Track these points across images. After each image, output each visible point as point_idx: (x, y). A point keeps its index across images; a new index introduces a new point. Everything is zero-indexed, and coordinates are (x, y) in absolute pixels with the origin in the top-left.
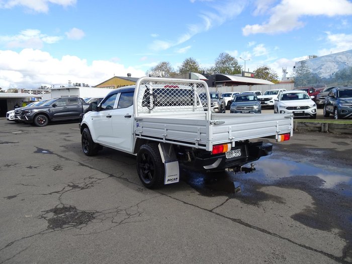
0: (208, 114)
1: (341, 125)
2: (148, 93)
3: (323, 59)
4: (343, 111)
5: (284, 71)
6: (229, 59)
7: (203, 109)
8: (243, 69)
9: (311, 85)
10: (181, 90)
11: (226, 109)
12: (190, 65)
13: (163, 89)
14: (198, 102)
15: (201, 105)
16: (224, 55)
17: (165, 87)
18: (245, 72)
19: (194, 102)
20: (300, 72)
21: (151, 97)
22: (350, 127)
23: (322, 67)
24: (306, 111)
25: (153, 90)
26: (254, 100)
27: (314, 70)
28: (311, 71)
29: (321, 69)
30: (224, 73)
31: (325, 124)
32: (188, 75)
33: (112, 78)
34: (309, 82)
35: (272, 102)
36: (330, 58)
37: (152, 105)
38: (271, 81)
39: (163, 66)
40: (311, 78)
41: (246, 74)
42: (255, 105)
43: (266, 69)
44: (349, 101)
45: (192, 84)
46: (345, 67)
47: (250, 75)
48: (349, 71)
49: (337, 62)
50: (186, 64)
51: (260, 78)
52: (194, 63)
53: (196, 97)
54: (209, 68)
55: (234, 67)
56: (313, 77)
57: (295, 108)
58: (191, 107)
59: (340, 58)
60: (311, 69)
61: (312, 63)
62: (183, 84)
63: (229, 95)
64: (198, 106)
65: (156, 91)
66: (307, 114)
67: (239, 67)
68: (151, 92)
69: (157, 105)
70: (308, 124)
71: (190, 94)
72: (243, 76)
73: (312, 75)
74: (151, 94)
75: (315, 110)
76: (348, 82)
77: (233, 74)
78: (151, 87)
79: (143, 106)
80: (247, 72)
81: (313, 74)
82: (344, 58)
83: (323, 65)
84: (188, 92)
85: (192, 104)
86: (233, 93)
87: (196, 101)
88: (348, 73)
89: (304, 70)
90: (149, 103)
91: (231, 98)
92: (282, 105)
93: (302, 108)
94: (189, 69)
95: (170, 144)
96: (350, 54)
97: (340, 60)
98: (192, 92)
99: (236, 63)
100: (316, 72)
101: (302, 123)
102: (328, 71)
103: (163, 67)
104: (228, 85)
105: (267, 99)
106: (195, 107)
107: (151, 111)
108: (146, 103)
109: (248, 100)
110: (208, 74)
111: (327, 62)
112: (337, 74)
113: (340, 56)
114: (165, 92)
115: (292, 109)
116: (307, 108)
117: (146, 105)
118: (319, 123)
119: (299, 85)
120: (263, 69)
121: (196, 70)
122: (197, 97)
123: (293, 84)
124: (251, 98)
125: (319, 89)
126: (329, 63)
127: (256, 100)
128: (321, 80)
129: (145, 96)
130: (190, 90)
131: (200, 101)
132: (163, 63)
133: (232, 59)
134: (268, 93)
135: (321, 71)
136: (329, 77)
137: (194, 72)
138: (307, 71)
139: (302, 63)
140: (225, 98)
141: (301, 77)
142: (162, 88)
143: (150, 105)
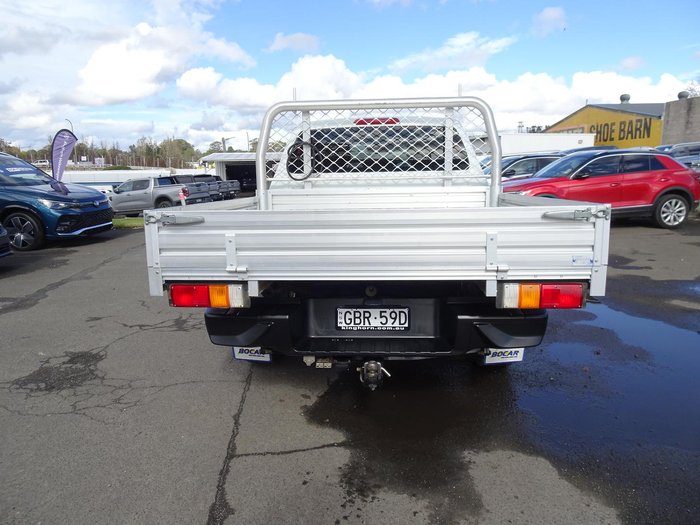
21: (307, 151)
25: (312, 132)
33: (581, 110)
37: (307, 167)
65: (319, 136)
68: (306, 138)
74: (306, 143)
90: (300, 163)
114: (347, 135)
142: (351, 126)
143: (302, 169)
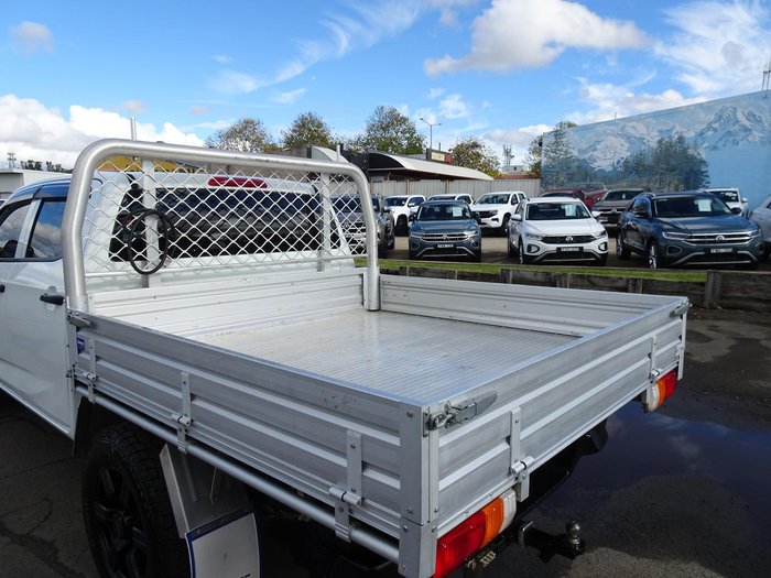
0: (369, 278)
1: (673, 283)
2: (137, 208)
3: (599, 129)
4: (671, 250)
5: (507, 153)
6: (396, 120)
7: (351, 260)
8: (427, 144)
9: (575, 184)
10: (275, 195)
11: (397, 235)
12: (310, 130)
13: (202, 193)
14: (335, 238)
15: (345, 248)
16: (386, 110)
17: (212, 182)
18: (433, 151)
19: (320, 239)
20: (552, 155)
21: (151, 224)
22: (692, 289)
23: (598, 147)
24: (587, 246)
25: (161, 193)
26: (464, 217)
27: (580, 151)
28: (575, 153)
29: (595, 150)
30: (387, 151)
31: (636, 280)
32: (306, 151)
34: (571, 178)
35: (497, 220)
36: (613, 127)
37: (153, 252)
38: (485, 172)
39: (245, 128)
40: (575, 170)
41: (434, 156)
42: (469, 230)
43: (475, 145)
44: (681, 226)
45: (313, 176)
46: (643, 147)
47: (442, 158)
48: (650, 158)
49: (628, 138)
50: (300, 127)
51: (462, 166)
52: (320, 125)
53: (327, 222)
54: (354, 139)
55: (407, 138)
56: (578, 167)
57: (562, 240)
58: (311, 254)
59: (634, 127)
60: (575, 148)
61: (576, 137)
62: (281, 173)
63: (400, 202)
64: (334, 252)
65: (171, 200)
66: (590, 254)
67: (418, 140)
68: (150, 203)
69: (175, 253)
70: (596, 280)
71: (306, 211)
72: (428, 158)
73: (577, 164)
74: (149, 212)
75: (606, 243)
76: (648, 182)
77: (407, 153)
78: (151, 181)
79: (115, 259)
80: (436, 151)
81: (579, 160)
82: (641, 130)
83: (598, 142)
84: (299, 204)
85: (314, 246)
86: (410, 197)
87: (328, 236)
88: (649, 161)
89: (561, 150)
90: (141, 245)
91: (405, 210)
92: (532, 231)
93: (579, 239)
94: (307, 137)
95: (210, 467)
96: (654, 122)
97: (632, 132)
98: (313, 204)
99: (412, 131)
100: (586, 156)
101: (581, 277)
102: (609, 156)
103: (245, 130)
104: (398, 179)
105: (487, 214)
106: (325, 255)
107: (152, 279)
108: (126, 245)
109: (450, 216)
110: (350, 150)
111: (608, 135)
112: (626, 162)
113: (634, 124)
114: (213, 202)
115: (556, 243)
116: (588, 239)
117: (126, 256)
118: (621, 278)
119: (550, 184)
120: (468, 147)
121: (324, 142)
122: (333, 223)
123: (538, 181)
124: (457, 212)
125: (590, 193)
126: (610, 137)
127: (467, 218)
128: (595, 174)
129: (122, 218)
130: (306, 197)
131: (341, 234)
132: (247, 122)
133: (404, 120)
134: (487, 201)
135: (595, 154)
136: (611, 169)
137: (319, 145)
138: (566, 152)
139: (556, 136)
140: (393, 208)
141: (554, 167)
142: (198, 187)
143: (145, 253)
